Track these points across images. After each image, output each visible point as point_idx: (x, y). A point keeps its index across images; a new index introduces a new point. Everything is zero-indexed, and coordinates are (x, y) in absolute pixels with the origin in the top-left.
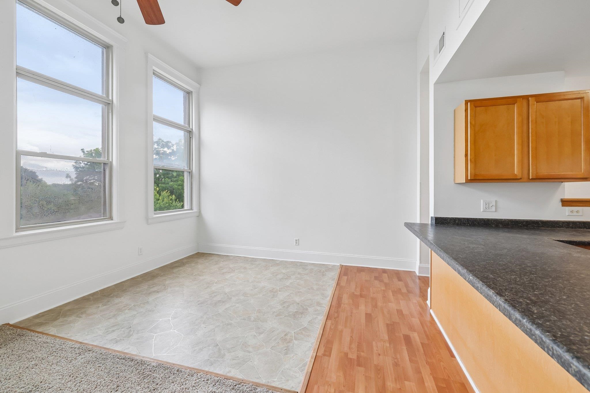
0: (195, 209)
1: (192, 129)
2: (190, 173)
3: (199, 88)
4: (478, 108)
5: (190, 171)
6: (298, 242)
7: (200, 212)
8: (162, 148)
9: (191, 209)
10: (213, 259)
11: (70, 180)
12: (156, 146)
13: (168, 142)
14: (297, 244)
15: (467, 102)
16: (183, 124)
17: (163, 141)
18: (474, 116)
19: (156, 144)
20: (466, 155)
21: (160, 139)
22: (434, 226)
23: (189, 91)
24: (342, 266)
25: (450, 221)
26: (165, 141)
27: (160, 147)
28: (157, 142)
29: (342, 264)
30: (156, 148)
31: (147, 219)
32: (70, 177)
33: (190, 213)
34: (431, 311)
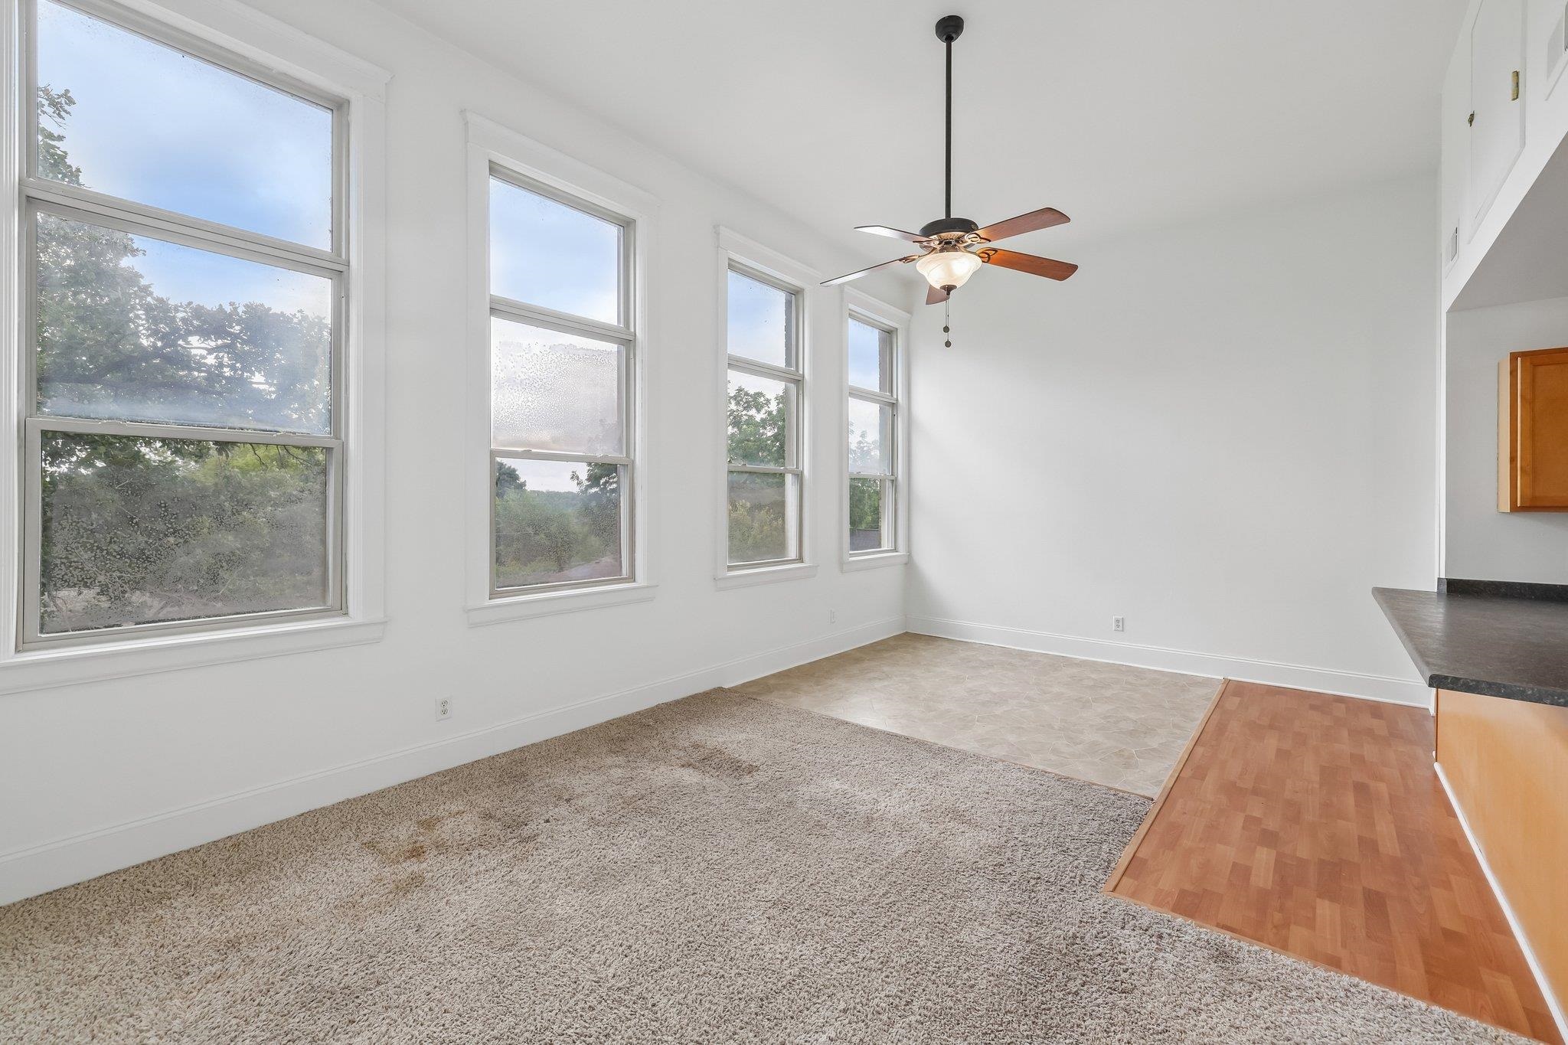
0: (902, 551)
1: (897, 400)
2: (894, 482)
3: (910, 321)
4: (1540, 369)
5: (893, 478)
6: (1121, 624)
7: (910, 555)
8: (745, 408)
9: (895, 550)
10: (942, 646)
11: (578, 484)
12: (733, 406)
13: (760, 394)
14: (1121, 628)
15: (1514, 357)
16: (877, 390)
17: (747, 394)
18: (1532, 383)
19: (733, 402)
20: (1513, 459)
21: (740, 390)
22: (1445, 597)
23: (892, 329)
24: (1228, 682)
25: (1484, 588)
26: (752, 392)
27: (741, 408)
28: (735, 398)
29: (1229, 678)
30: (732, 412)
31: (841, 563)
32: (578, 478)
33: (894, 556)
34: (1437, 766)
